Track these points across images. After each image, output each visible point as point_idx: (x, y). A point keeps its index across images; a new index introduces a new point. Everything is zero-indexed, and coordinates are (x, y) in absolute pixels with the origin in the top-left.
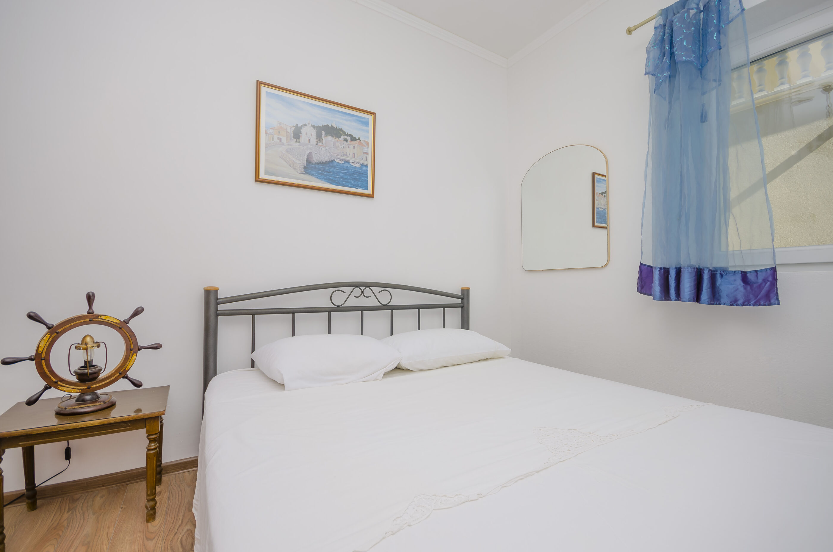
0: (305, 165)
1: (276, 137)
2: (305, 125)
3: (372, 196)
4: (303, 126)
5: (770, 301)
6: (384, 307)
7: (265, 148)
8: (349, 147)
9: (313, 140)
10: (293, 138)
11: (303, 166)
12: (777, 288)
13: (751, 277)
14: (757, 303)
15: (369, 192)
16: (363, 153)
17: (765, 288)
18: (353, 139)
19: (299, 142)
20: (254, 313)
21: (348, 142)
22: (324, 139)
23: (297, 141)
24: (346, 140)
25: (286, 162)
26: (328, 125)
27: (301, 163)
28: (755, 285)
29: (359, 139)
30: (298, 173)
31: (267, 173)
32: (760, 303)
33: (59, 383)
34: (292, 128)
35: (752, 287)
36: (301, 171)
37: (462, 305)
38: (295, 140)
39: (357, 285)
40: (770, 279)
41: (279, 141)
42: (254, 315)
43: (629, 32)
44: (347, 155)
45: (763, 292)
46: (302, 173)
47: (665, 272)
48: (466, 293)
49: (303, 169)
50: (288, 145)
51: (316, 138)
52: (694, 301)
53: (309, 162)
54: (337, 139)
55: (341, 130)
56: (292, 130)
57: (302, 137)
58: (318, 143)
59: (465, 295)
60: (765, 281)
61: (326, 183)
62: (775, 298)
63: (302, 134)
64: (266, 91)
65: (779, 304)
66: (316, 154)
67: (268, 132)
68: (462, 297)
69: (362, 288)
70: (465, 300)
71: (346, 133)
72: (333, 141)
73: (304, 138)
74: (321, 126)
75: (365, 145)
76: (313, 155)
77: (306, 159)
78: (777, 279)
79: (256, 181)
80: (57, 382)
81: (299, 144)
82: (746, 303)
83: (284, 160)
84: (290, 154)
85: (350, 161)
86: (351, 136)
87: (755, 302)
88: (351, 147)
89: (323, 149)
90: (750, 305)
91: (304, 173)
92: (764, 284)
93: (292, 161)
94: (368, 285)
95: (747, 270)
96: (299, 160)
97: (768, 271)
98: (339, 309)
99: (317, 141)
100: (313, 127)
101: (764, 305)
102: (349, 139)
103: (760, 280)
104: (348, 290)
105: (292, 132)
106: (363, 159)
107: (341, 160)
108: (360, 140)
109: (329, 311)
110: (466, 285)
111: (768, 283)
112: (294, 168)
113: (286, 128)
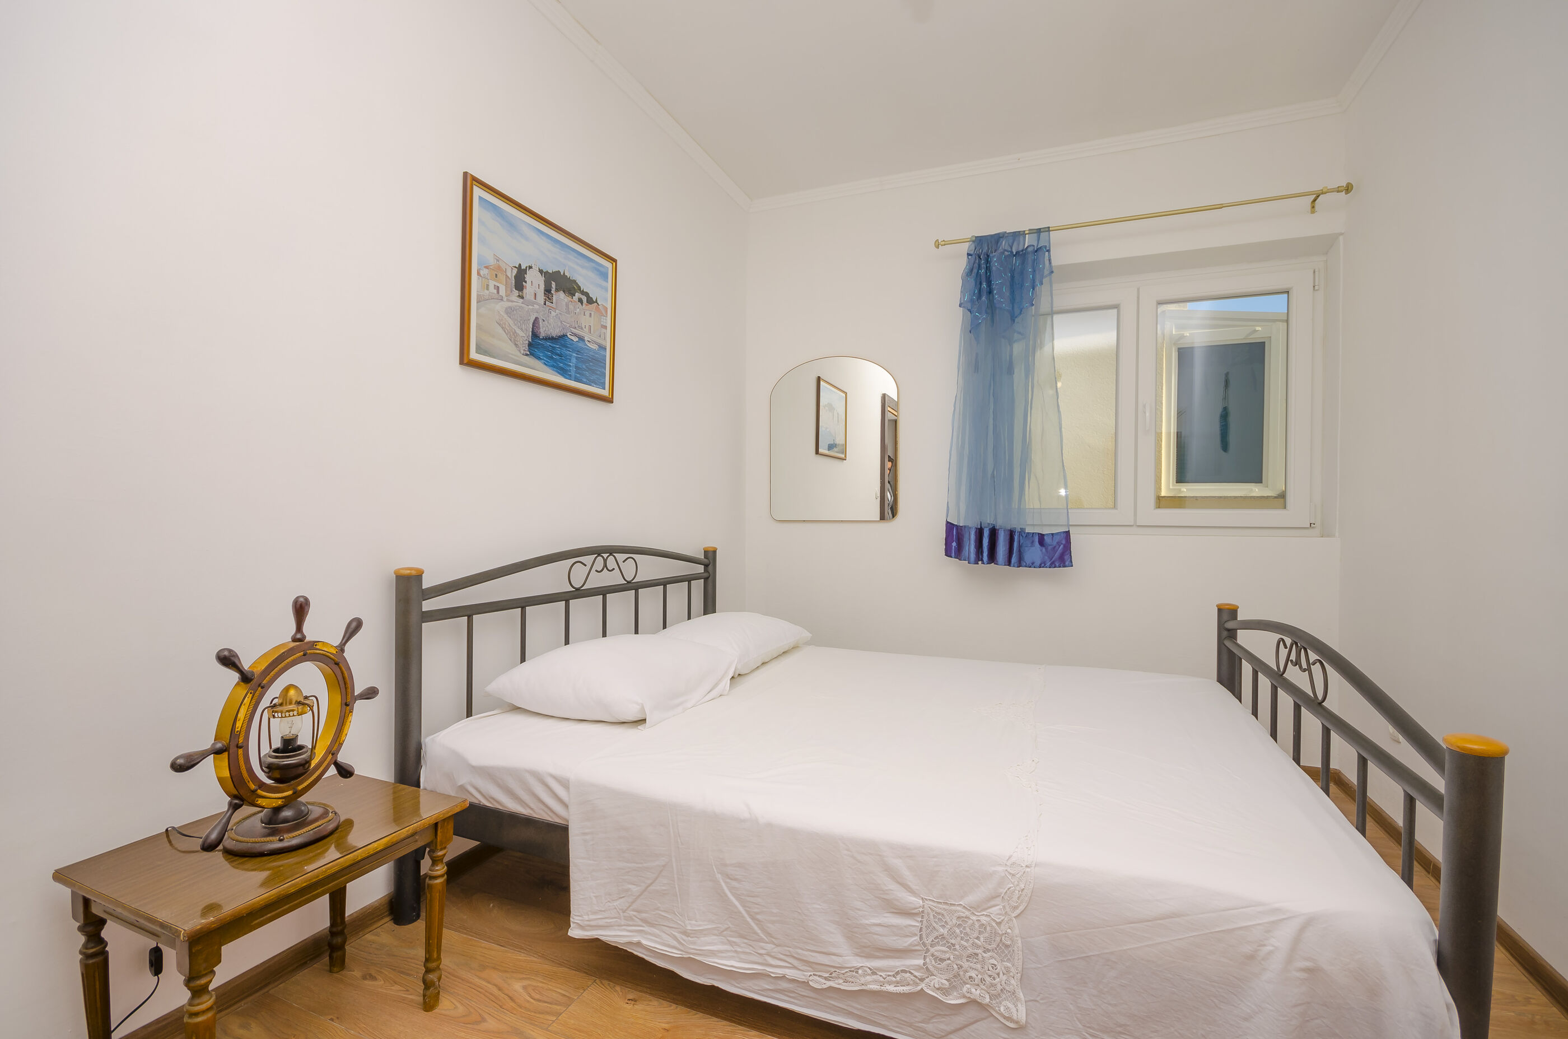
0: (530, 341)
1: (492, 284)
2: (530, 267)
3: (609, 400)
4: (528, 268)
5: (1064, 563)
6: (630, 585)
7: (477, 302)
8: (584, 315)
9: (541, 297)
10: (514, 289)
11: (527, 342)
12: (1071, 551)
13: (1048, 540)
14: (1053, 565)
15: (605, 393)
16: (602, 327)
17: (1059, 551)
18: (590, 301)
19: (523, 298)
20: (470, 612)
21: (584, 306)
22: (554, 296)
23: (519, 296)
24: (580, 301)
25: (505, 331)
26: (559, 272)
27: (524, 335)
28: (1050, 548)
29: (596, 302)
30: (521, 353)
31: (479, 350)
32: (1055, 565)
33: (260, 792)
34: (513, 271)
35: (1046, 549)
36: (524, 350)
37: (706, 575)
38: (516, 293)
39: (597, 551)
40: (1064, 542)
41: (495, 291)
42: (471, 618)
43: (937, 245)
44: (582, 328)
45: (1057, 555)
46: (527, 355)
47: (980, 532)
48: (710, 555)
49: (527, 347)
50: (508, 300)
51: (545, 294)
52: (1005, 565)
53: (535, 335)
54: (570, 299)
55: (575, 281)
56: (514, 274)
57: (526, 288)
58: (547, 302)
59: (709, 560)
60: (1059, 544)
61: (557, 374)
62: (1069, 560)
63: (526, 282)
64: (479, 196)
65: (1072, 566)
66: (544, 321)
67: (482, 273)
68: (706, 560)
69: (605, 555)
70: (710, 568)
71: (582, 290)
72: (566, 300)
73: (529, 290)
74: (551, 272)
75: (604, 312)
76: (541, 323)
77: (531, 330)
78: (1070, 543)
79: (462, 362)
80: (256, 790)
81: (522, 300)
82: (1043, 565)
83: (502, 328)
84: (510, 317)
85: (586, 339)
86: (587, 294)
87: (1051, 564)
88: (587, 313)
89: (554, 314)
90: (1046, 567)
91: (528, 355)
92: (1058, 547)
93: (513, 331)
94: (612, 550)
95: (1045, 531)
96: (522, 329)
97: (1062, 535)
98: (579, 593)
99: (545, 298)
100: (541, 271)
101: (1060, 567)
102: (584, 299)
103: (1055, 543)
104: (588, 559)
105: (513, 277)
106: (600, 336)
107: (575, 335)
108: (598, 304)
109: (566, 598)
110: (710, 544)
111: (1062, 546)
112: (516, 345)
113: (506, 269)
